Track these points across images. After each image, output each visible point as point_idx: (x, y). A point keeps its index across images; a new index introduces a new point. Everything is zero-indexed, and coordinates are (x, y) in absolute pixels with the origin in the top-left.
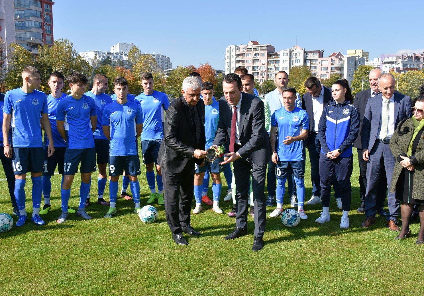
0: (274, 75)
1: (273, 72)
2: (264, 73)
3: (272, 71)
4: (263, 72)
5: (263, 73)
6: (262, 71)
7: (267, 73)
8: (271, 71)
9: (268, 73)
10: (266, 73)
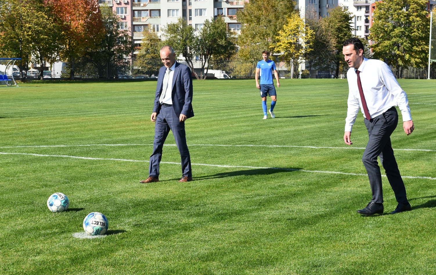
0: (148, 12)
1: (145, 5)
2: (126, 8)
3: (142, 5)
4: (123, 5)
5: (122, 8)
6: (120, 4)
7: (132, 7)
8: (140, 4)
9: (134, 8)
10: (129, 7)
